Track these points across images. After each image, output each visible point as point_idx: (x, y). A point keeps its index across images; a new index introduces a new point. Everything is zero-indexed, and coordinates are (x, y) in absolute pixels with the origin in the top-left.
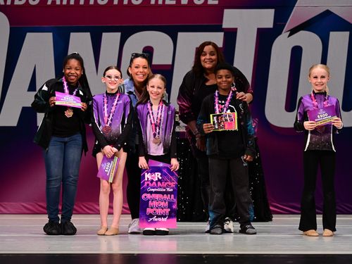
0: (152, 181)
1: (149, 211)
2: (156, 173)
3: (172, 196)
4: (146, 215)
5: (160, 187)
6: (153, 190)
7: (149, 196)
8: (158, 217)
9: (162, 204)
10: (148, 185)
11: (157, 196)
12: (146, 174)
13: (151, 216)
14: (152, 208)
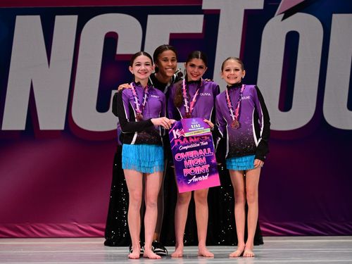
0: (182, 138)
1: (186, 172)
3: (209, 149)
4: (185, 178)
5: (193, 143)
6: (186, 148)
7: (182, 155)
8: (197, 176)
9: (199, 161)
10: (179, 143)
11: (192, 154)
12: (174, 131)
13: (190, 177)
14: (189, 168)
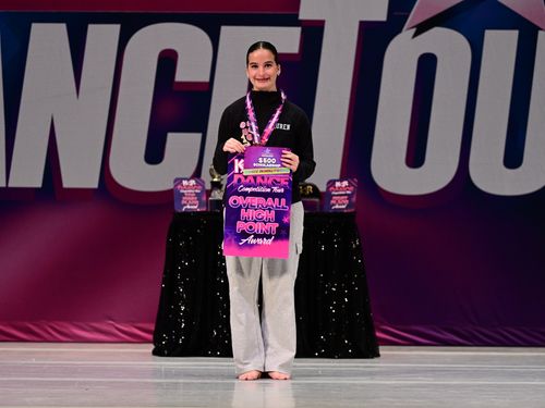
1: (241, 226)
3: (283, 200)
5: (261, 185)
6: (249, 190)
7: (240, 200)
9: (264, 214)
10: (239, 180)
11: (256, 201)
12: (236, 161)
13: (245, 235)
14: (246, 221)
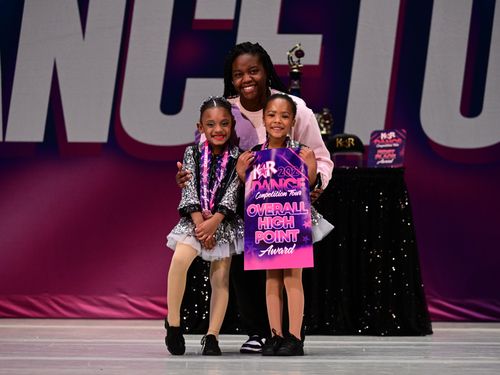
1: (259, 236)
2: (268, 163)
4: (255, 246)
5: (276, 189)
6: (264, 196)
8: (276, 246)
9: (283, 221)
11: (272, 207)
13: (263, 245)
14: (263, 230)
